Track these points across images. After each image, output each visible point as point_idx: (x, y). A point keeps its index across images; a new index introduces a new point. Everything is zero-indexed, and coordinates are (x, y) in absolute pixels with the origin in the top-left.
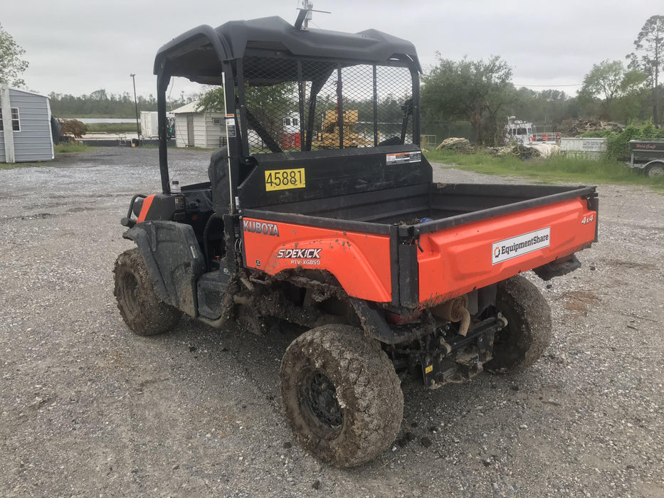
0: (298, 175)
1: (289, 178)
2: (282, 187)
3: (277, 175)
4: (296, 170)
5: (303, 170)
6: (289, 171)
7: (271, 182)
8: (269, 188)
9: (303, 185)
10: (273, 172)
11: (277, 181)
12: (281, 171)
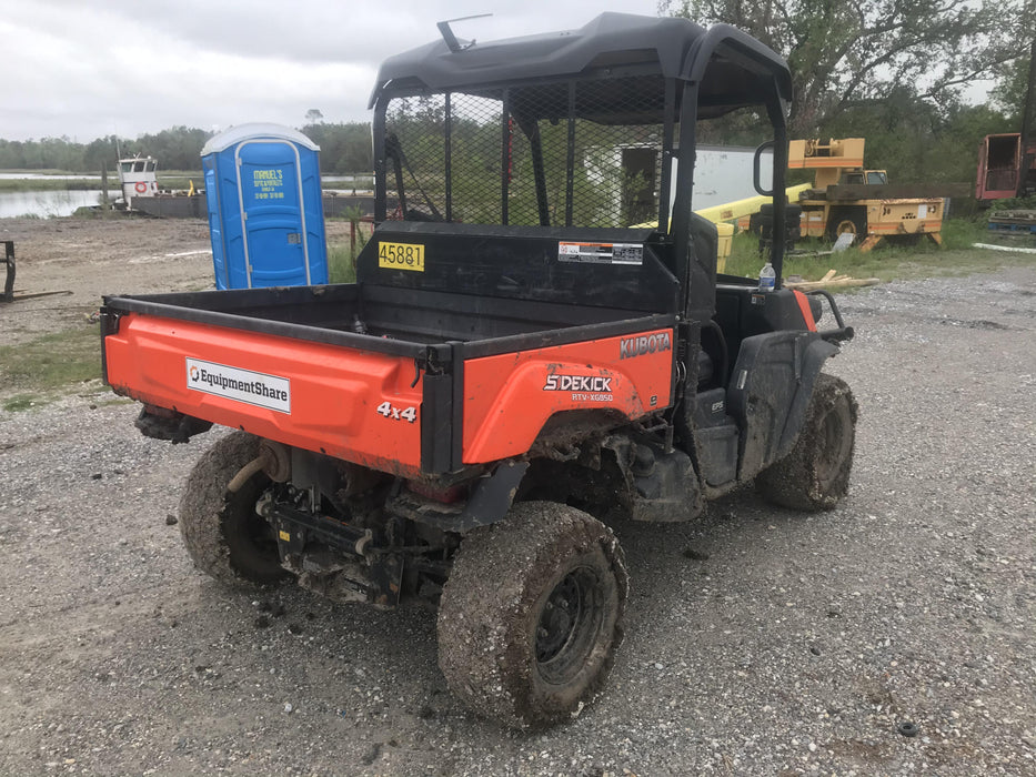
0: (415, 252)
1: (405, 255)
2: (396, 266)
3: (392, 250)
4: (414, 246)
5: (422, 247)
6: (405, 246)
7: (385, 257)
8: (383, 264)
9: (420, 268)
10: (388, 244)
11: (391, 256)
12: (397, 245)
